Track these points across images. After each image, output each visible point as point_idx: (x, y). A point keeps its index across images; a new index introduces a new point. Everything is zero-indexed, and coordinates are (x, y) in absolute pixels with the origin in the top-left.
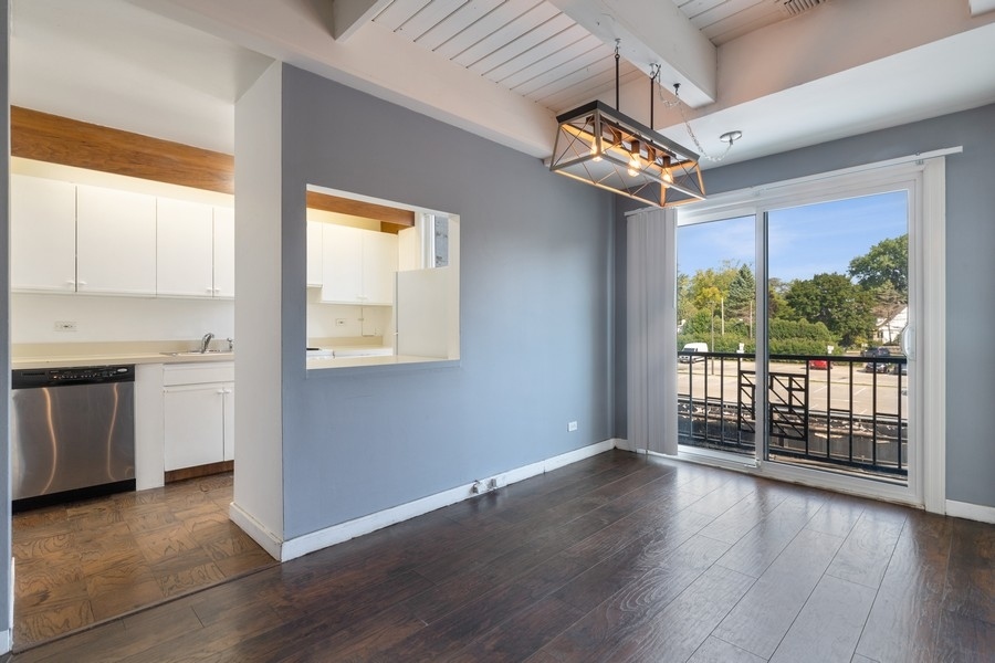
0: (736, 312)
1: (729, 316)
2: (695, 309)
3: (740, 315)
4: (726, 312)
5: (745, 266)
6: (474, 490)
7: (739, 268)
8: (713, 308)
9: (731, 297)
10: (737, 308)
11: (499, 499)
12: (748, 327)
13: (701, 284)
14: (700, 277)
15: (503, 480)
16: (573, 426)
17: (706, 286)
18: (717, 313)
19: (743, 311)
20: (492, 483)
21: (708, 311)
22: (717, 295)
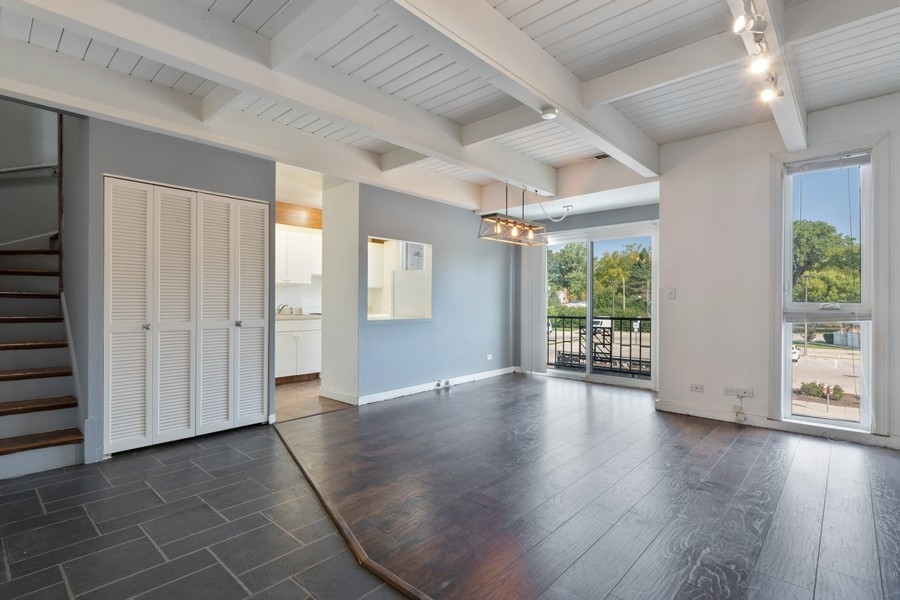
0: (636, 290)
1: (630, 293)
2: (602, 287)
3: (640, 293)
4: (627, 290)
5: (644, 250)
6: (438, 385)
7: (640, 251)
8: (617, 286)
9: (632, 277)
10: (637, 286)
11: (450, 391)
12: (646, 303)
13: (608, 264)
14: (607, 259)
15: (453, 382)
16: (490, 357)
17: (612, 267)
18: (620, 290)
19: (642, 289)
20: (447, 383)
21: (612, 289)
22: (622, 275)
